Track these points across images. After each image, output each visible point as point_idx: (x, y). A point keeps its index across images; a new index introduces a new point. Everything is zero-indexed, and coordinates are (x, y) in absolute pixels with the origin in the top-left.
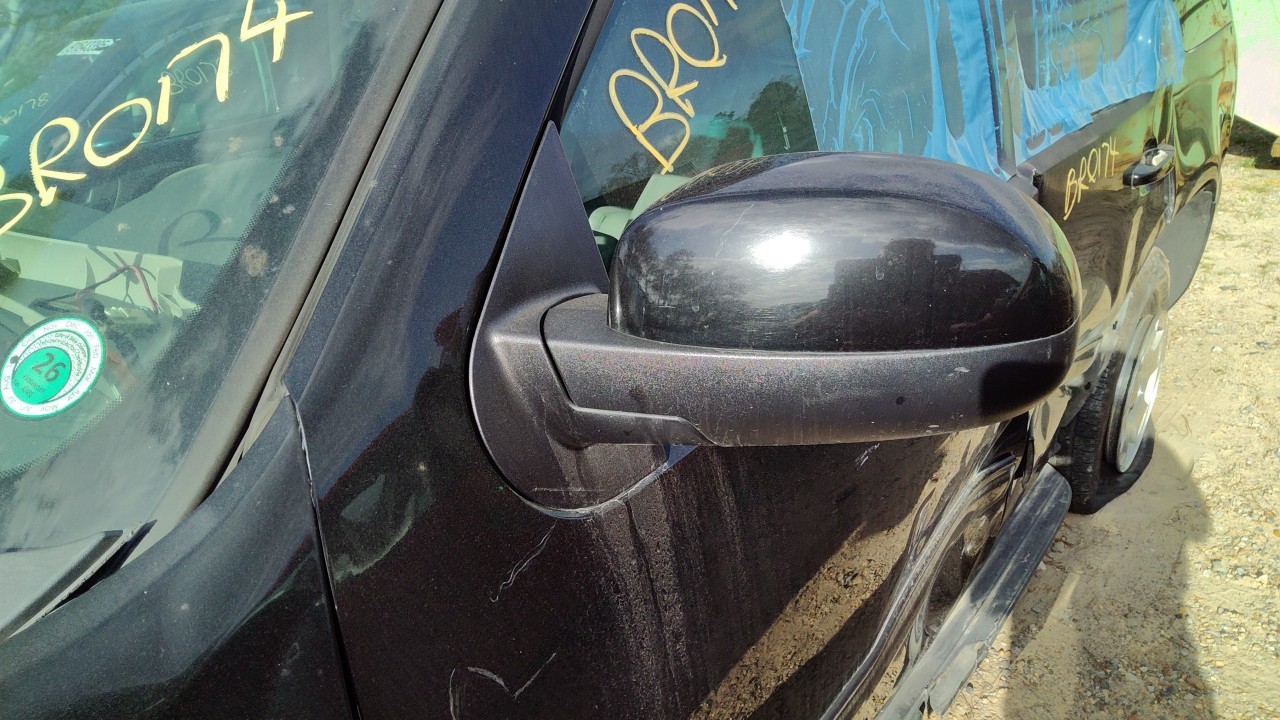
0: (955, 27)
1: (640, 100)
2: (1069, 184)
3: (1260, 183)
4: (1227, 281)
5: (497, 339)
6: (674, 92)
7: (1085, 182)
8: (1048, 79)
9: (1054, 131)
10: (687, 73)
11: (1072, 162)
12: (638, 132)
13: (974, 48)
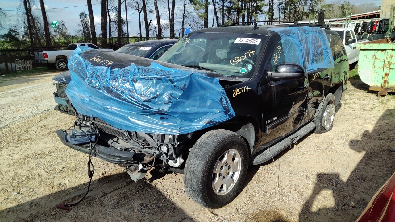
0: (299, 57)
1: (274, 59)
2: (313, 76)
3: (366, 95)
4: (354, 109)
5: (268, 73)
6: (277, 59)
7: (316, 76)
8: (311, 64)
9: (312, 70)
10: (277, 58)
11: (314, 74)
12: (274, 61)
13: (301, 59)
